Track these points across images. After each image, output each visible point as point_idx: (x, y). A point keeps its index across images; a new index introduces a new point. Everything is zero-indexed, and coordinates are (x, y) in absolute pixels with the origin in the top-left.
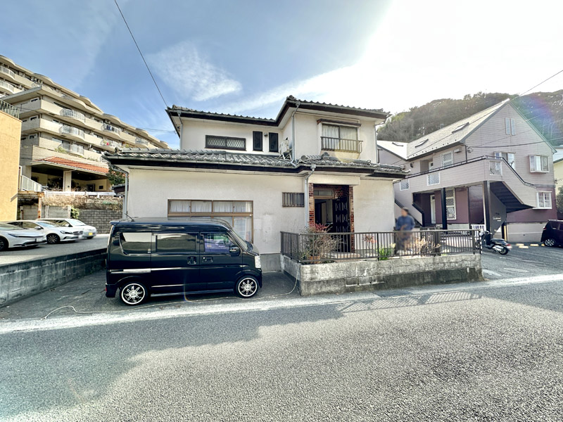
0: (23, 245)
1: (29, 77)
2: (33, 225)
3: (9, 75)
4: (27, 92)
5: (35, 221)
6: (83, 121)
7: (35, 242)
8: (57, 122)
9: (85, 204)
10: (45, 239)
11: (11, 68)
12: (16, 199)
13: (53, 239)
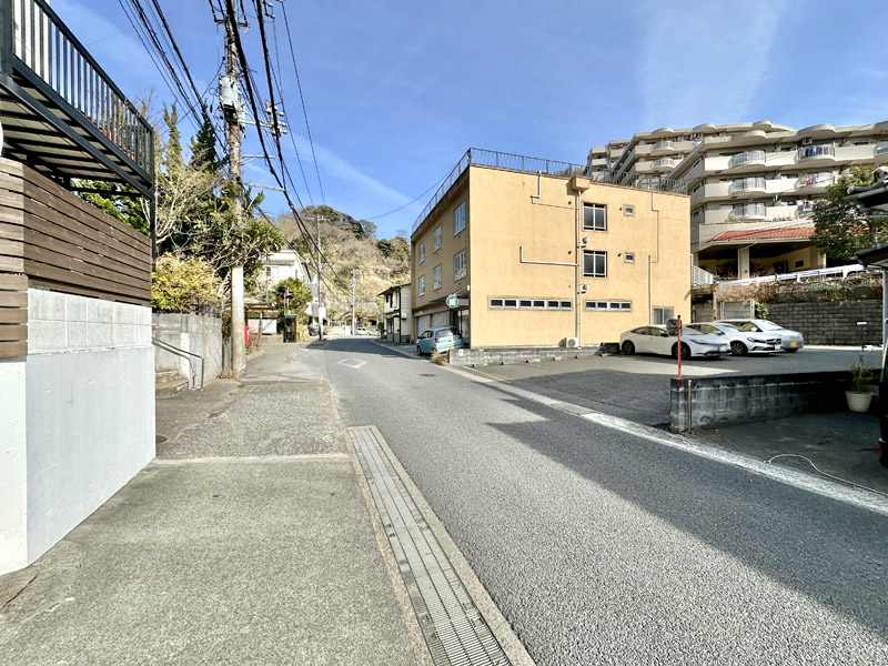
0: (705, 354)
1: (688, 137)
2: (712, 329)
3: (669, 148)
4: (689, 157)
5: (713, 324)
6: (762, 162)
7: (718, 352)
8: (725, 180)
9: (776, 295)
10: (729, 348)
11: (670, 138)
12: (690, 297)
13: (739, 349)
